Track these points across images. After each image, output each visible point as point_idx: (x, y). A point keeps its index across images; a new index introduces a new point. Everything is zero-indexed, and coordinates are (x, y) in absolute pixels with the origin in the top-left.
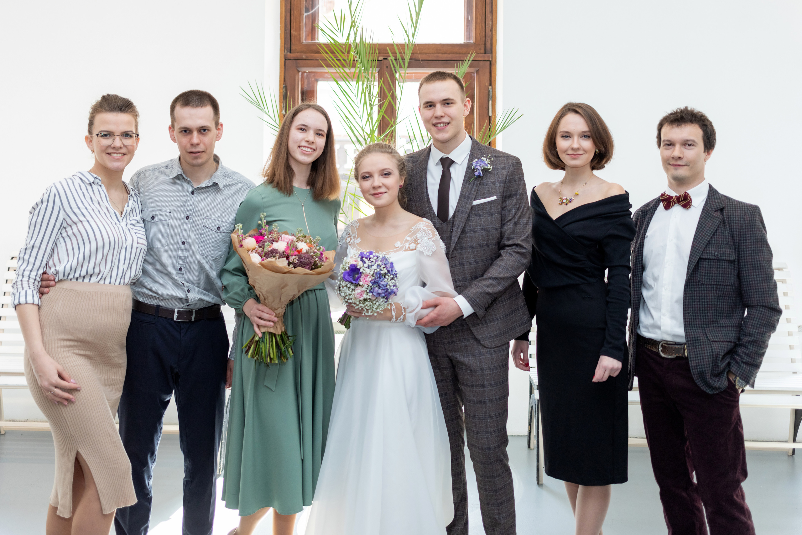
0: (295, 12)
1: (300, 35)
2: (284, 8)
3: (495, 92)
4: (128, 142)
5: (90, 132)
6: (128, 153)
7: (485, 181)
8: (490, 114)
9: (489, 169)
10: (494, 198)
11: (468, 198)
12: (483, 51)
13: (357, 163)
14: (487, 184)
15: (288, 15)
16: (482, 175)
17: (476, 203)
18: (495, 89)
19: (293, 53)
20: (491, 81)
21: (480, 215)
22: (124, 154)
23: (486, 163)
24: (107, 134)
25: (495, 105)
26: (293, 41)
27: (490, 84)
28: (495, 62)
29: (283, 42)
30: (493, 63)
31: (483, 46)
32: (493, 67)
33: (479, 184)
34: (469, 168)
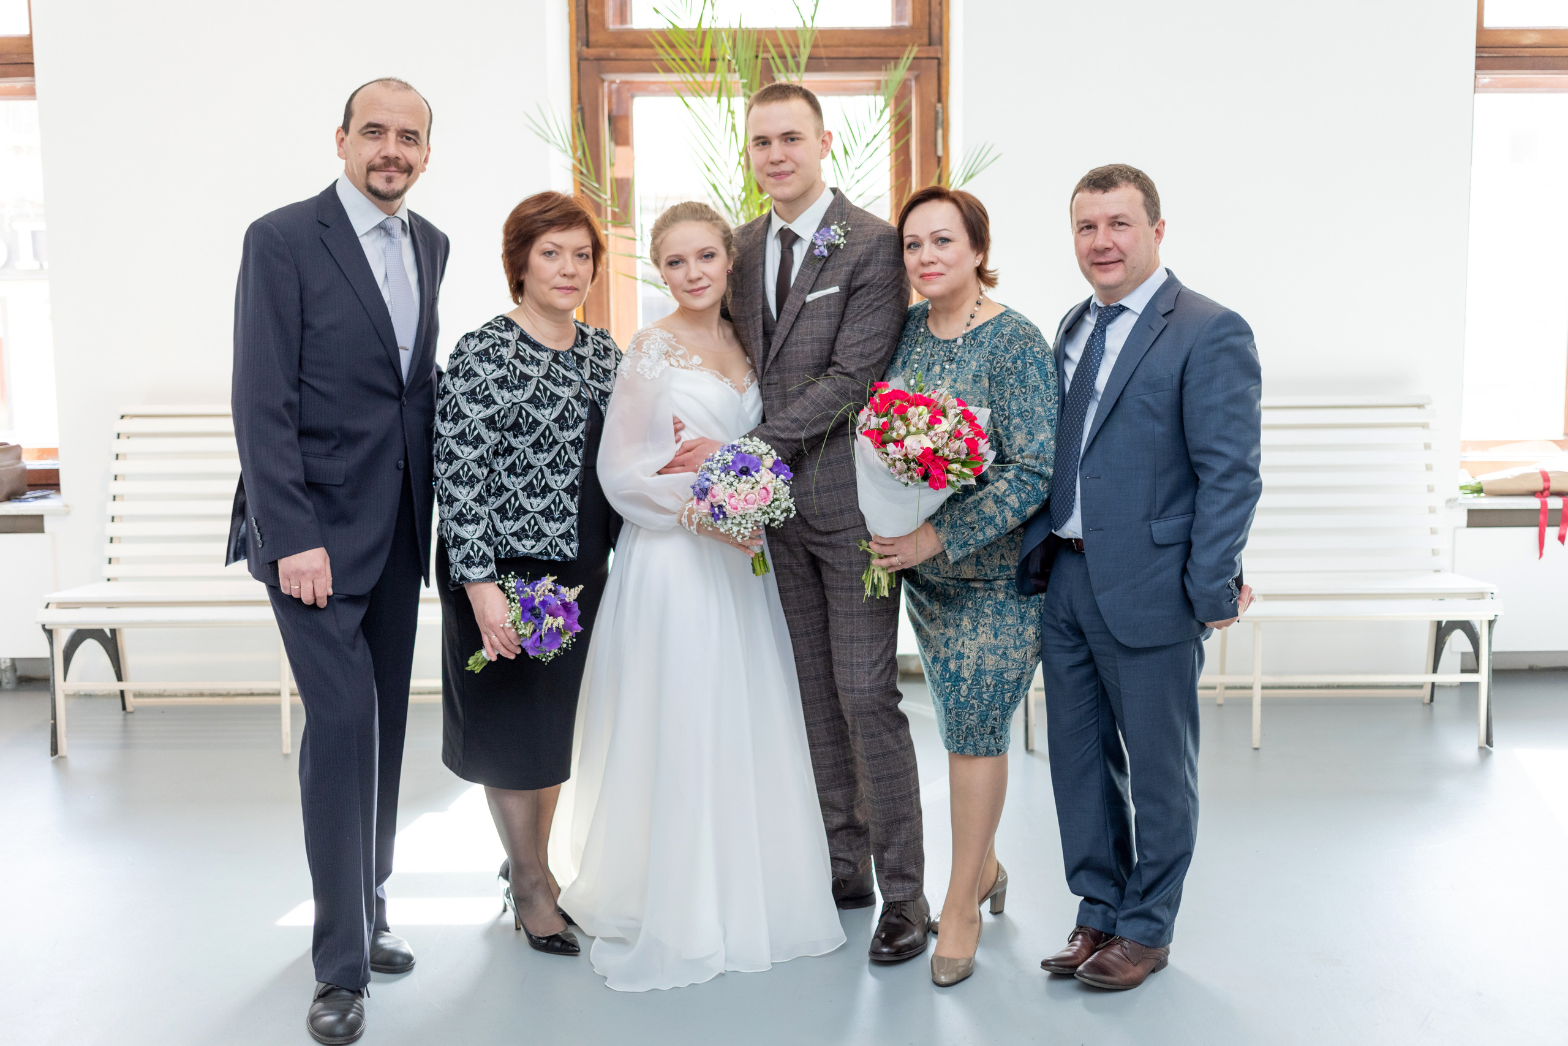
1: (603, 14)
3: (946, 114)
7: (831, 264)
8: (940, 153)
9: (839, 245)
10: (836, 290)
11: (802, 290)
12: (928, 38)
14: (833, 268)
16: (826, 253)
17: (810, 298)
18: (946, 108)
19: (595, 47)
20: (941, 95)
21: (813, 317)
23: (836, 233)
25: (948, 136)
26: (591, 26)
27: (940, 100)
28: (948, 60)
29: (574, 27)
30: (944, 61)
31: (926, 31)
32: (944, 69)
33: (821, 270)
34: (813, 245)
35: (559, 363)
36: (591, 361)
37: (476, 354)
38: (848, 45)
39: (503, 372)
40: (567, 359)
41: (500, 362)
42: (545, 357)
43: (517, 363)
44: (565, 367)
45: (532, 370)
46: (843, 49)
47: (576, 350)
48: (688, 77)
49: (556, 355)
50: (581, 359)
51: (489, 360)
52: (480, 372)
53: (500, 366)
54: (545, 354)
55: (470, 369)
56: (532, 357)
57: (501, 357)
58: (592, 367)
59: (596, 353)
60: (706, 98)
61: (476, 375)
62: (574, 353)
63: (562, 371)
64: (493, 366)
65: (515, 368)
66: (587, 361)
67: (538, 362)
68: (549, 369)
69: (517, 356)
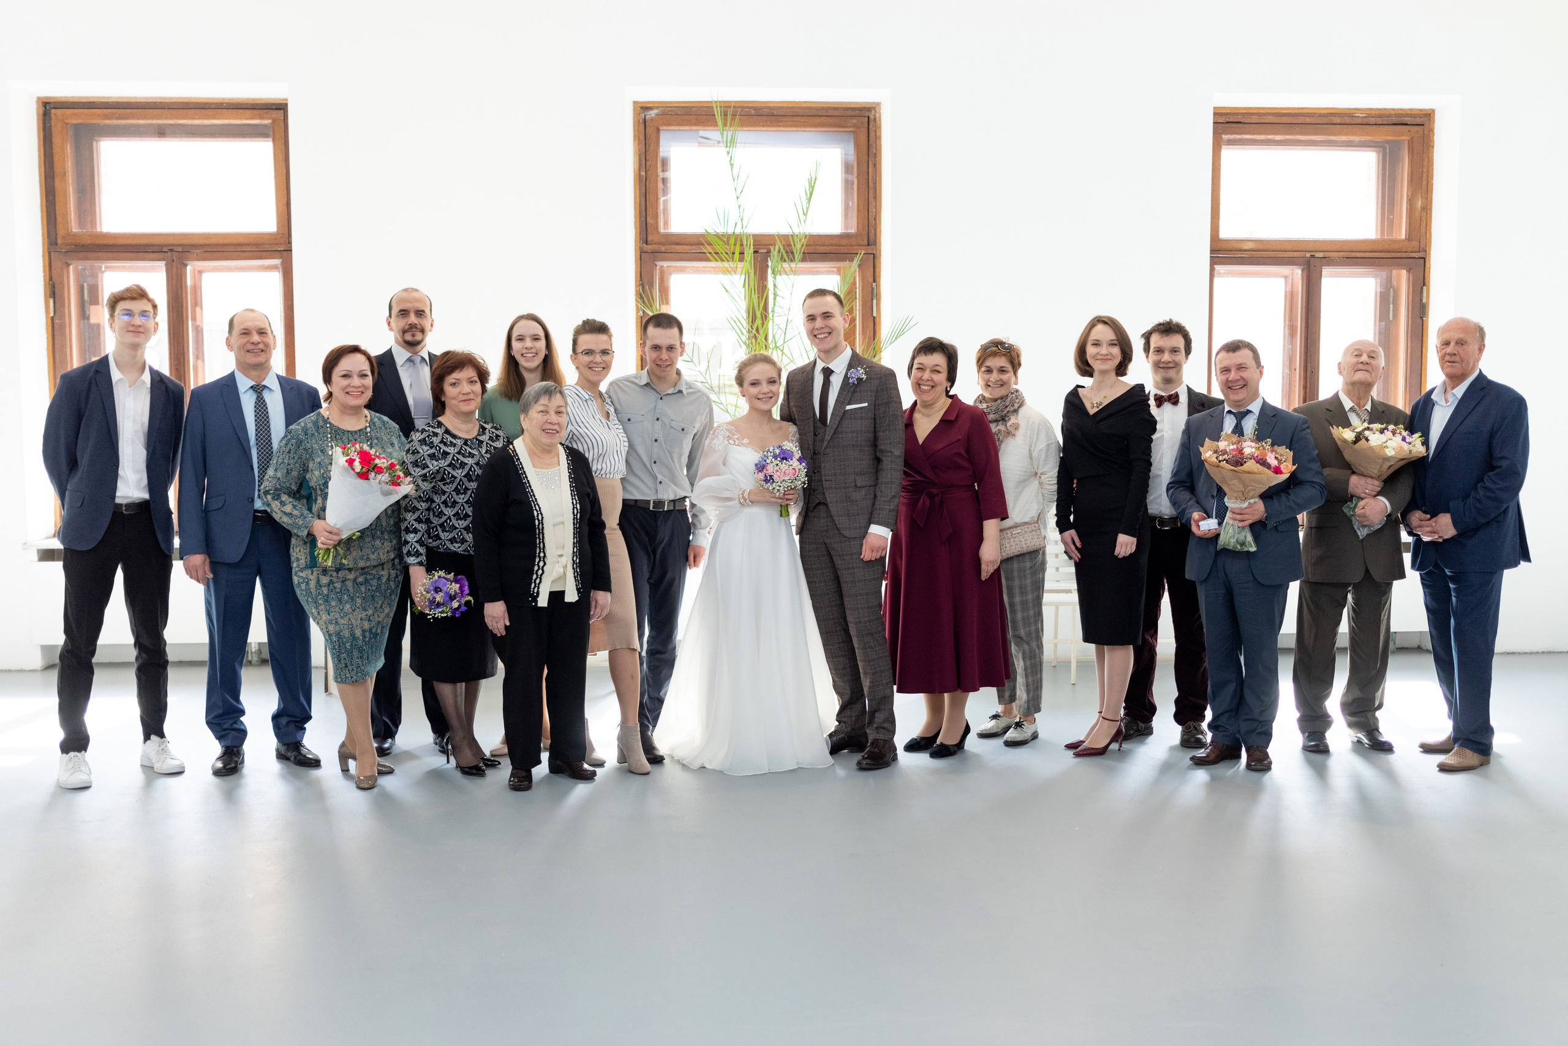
0: (651, 197)
1: (657, 223)
2: (638, 192)
3: (880, 289)
4: (606, 358)
5: (574, 350)
6: (606, 367)
7: (859, 389)
8: (875, 315)
9: (864, 378)
10: (866, 404)
11: (843, 403)
12: (866, 242)
13: (740, 371)
14: (860, 391)
15: (643, 199)
16: (857, 383)
17: (848, 407)
18: (879, 286)
19: (650, 244)
20: (875, 278)
21: (851, 419)
22: (604, 368)
23: (861, 373)
24: (589, 352)
25: (880, 304)
26: (649, 231)
27: (874, 281)
28: (880, 255)
29: (638, 231)
30: (877, 256)
31: (866, 236)
32: (877, 261)
33: (854, 392)
34: (846, 378)
35: (467, 445)
36: (487, 443)
37: (419, 441)
38: (816, 245)
39: (433, 451)
40: (472, 443)
41: (431, 445)
42: (459, 442)
43: (441, 445)
44: (471, 448)
45: (451, 450)
46: (813, 247)
47: (479, 438)
48: (719, 264)
49: (466, 441)
50: (481, 442)
51: (426, 444)
52: (421, 451)
53: (431, 448)
54: (459, 441)
55: (416, 449)
56: (451, 442)
57: (432, 442)
58: (487, 446)
59: (491, 439)
60: (734, 276)
61: (418, 452)
62: (477, 439)
63: (469, 449)
64: (428, 448)
65: (440, 448)
66: (485, 443)
67: (455, 445)
68: (461, 448)
69: (442, 442)
